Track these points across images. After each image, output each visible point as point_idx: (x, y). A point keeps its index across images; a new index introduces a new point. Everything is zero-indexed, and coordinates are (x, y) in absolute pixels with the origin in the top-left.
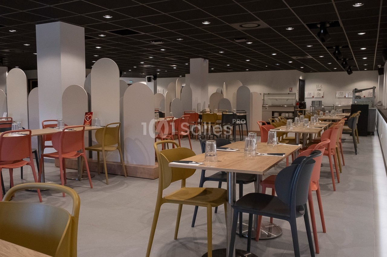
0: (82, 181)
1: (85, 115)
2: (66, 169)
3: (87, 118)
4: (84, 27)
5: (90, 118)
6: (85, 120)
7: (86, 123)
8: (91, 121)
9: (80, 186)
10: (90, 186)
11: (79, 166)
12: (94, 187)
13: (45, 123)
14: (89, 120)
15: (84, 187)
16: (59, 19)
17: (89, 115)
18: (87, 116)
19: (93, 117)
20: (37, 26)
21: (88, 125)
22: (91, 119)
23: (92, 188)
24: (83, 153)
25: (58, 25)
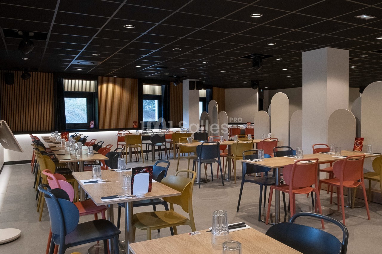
0: (354, 210)
1: (355, 140)
2: (333, 193)
3: (357, 144)
4: (348, 50)
5: (361, 143)
6: (355, 146)
7: (356, 149)
8: (362, 146)
9: (355, 215)
10: (367, 218)
11: (349, 192)
12: (371, 219)
13: (316, 147)
14: (359, 146)
15: (360, 218)
16: (328, 45)
17: (359, 140)
18: (357, 142)
19: (364, 143)
20: (303, 53)
21: (359, 151)
22: (362, 145)
23: (369, 219)
24: (362, 183)
25: (325, 51)
